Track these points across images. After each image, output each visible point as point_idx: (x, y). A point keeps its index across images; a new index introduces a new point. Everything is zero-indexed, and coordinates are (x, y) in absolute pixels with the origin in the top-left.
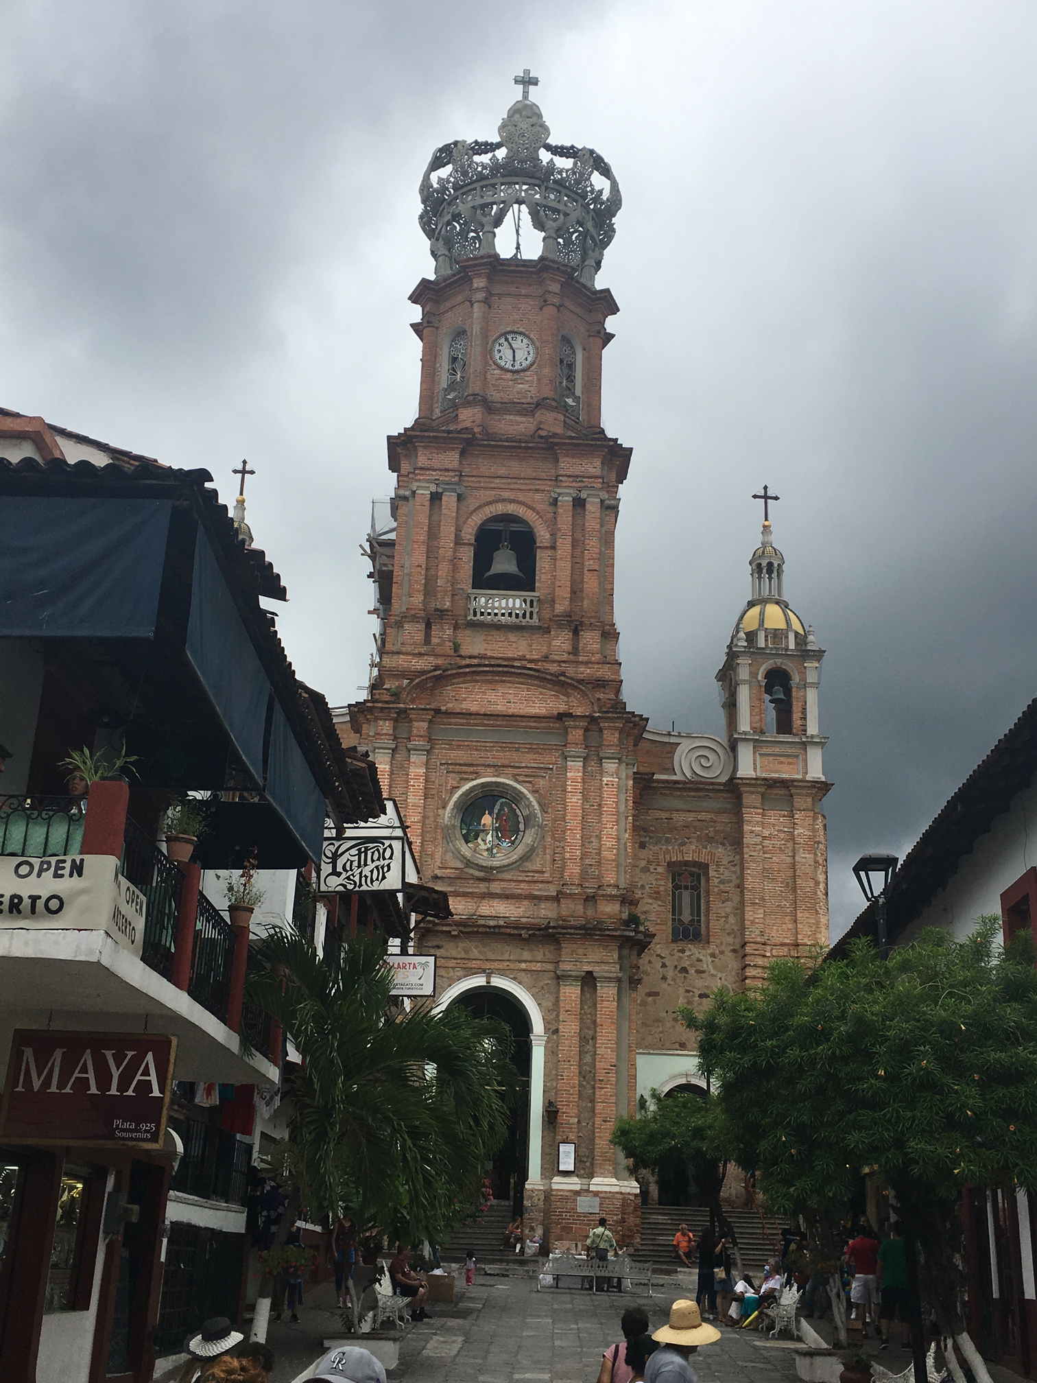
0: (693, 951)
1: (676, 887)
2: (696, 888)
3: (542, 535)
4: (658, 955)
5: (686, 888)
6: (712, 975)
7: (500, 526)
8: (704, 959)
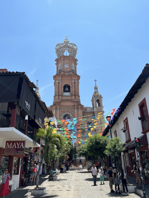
1: (88, 124)
3: (71, 86)
7: (66, 85)
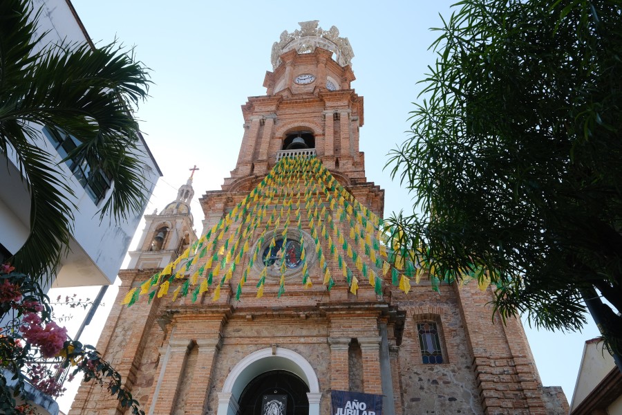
0: (438, 368)
1: (421, 332)
2: (434, 332)
3: (318, 131)
4: (415, 373)
5: (428, 332)
6: (456, 385)
8: (448, 374)
